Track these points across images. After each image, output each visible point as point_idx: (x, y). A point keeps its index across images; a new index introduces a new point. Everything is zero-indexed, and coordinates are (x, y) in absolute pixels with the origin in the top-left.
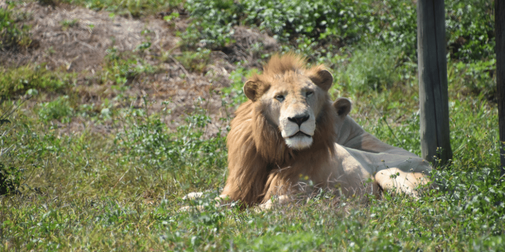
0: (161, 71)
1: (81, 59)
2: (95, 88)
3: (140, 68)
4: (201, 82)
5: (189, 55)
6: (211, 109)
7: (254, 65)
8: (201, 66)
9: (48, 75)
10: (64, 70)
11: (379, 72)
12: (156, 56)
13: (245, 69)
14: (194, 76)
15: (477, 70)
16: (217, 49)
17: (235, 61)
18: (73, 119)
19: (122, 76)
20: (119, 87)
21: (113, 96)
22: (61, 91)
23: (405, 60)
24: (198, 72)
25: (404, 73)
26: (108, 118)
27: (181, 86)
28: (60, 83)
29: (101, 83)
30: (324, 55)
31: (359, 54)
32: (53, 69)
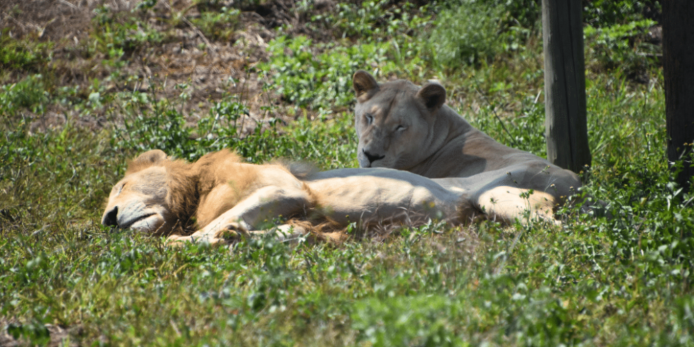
0: (171, 40)
1: (58, 23)
2: (80, 63)
3: (142, 35)
4: (228, 55)
5: (210, 17)
6: (244, 94)
7: (301, 32)
8: (227, 33)
9: (11, 45)
10: (35, 38)
11: (476, 40)
12: (163, 19)
13: (289, 37)
14: (217, 46)
15: (612, 37)
16: (249, 9)
17: (275, 26)
18: (49, 107)
19: (117, 46)
20: (113, 62)
21: (105, 74)
22: (31, 68)
23: (511, 24)
24: (223, 41)
25: (510, 42)
26: (98, 106)
27: (199, 60)
28: (30, 56)
29: (88, 56)
30: (398, 16)
31: (447, 14)
32: (19, 36)
